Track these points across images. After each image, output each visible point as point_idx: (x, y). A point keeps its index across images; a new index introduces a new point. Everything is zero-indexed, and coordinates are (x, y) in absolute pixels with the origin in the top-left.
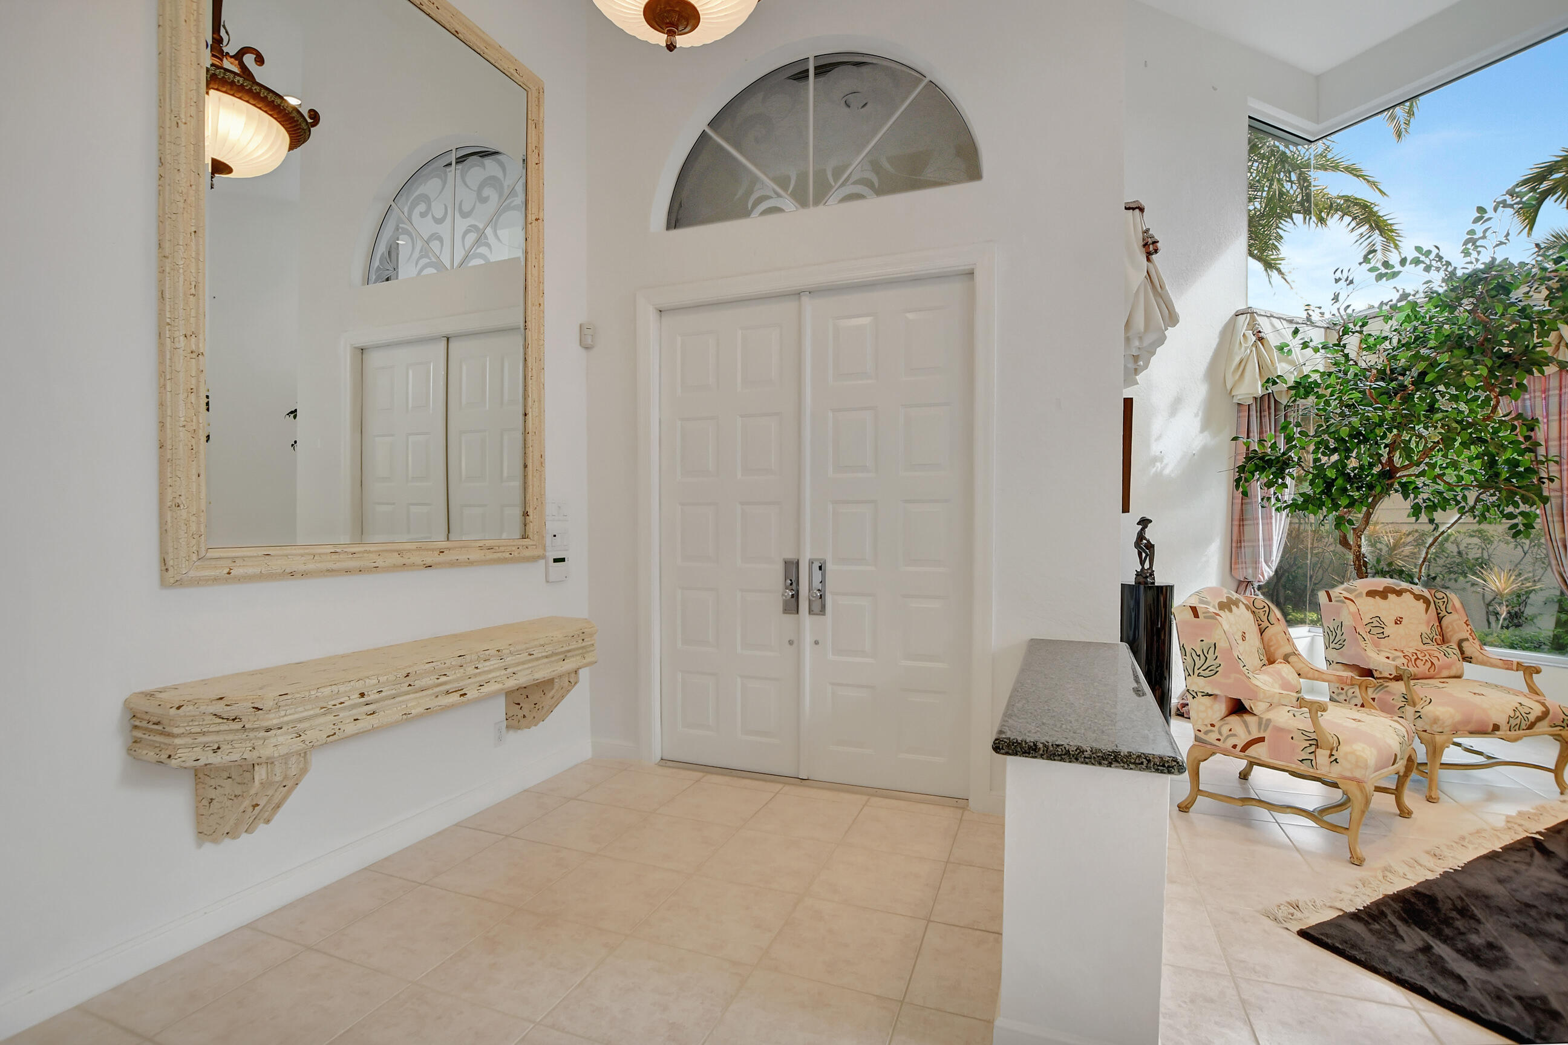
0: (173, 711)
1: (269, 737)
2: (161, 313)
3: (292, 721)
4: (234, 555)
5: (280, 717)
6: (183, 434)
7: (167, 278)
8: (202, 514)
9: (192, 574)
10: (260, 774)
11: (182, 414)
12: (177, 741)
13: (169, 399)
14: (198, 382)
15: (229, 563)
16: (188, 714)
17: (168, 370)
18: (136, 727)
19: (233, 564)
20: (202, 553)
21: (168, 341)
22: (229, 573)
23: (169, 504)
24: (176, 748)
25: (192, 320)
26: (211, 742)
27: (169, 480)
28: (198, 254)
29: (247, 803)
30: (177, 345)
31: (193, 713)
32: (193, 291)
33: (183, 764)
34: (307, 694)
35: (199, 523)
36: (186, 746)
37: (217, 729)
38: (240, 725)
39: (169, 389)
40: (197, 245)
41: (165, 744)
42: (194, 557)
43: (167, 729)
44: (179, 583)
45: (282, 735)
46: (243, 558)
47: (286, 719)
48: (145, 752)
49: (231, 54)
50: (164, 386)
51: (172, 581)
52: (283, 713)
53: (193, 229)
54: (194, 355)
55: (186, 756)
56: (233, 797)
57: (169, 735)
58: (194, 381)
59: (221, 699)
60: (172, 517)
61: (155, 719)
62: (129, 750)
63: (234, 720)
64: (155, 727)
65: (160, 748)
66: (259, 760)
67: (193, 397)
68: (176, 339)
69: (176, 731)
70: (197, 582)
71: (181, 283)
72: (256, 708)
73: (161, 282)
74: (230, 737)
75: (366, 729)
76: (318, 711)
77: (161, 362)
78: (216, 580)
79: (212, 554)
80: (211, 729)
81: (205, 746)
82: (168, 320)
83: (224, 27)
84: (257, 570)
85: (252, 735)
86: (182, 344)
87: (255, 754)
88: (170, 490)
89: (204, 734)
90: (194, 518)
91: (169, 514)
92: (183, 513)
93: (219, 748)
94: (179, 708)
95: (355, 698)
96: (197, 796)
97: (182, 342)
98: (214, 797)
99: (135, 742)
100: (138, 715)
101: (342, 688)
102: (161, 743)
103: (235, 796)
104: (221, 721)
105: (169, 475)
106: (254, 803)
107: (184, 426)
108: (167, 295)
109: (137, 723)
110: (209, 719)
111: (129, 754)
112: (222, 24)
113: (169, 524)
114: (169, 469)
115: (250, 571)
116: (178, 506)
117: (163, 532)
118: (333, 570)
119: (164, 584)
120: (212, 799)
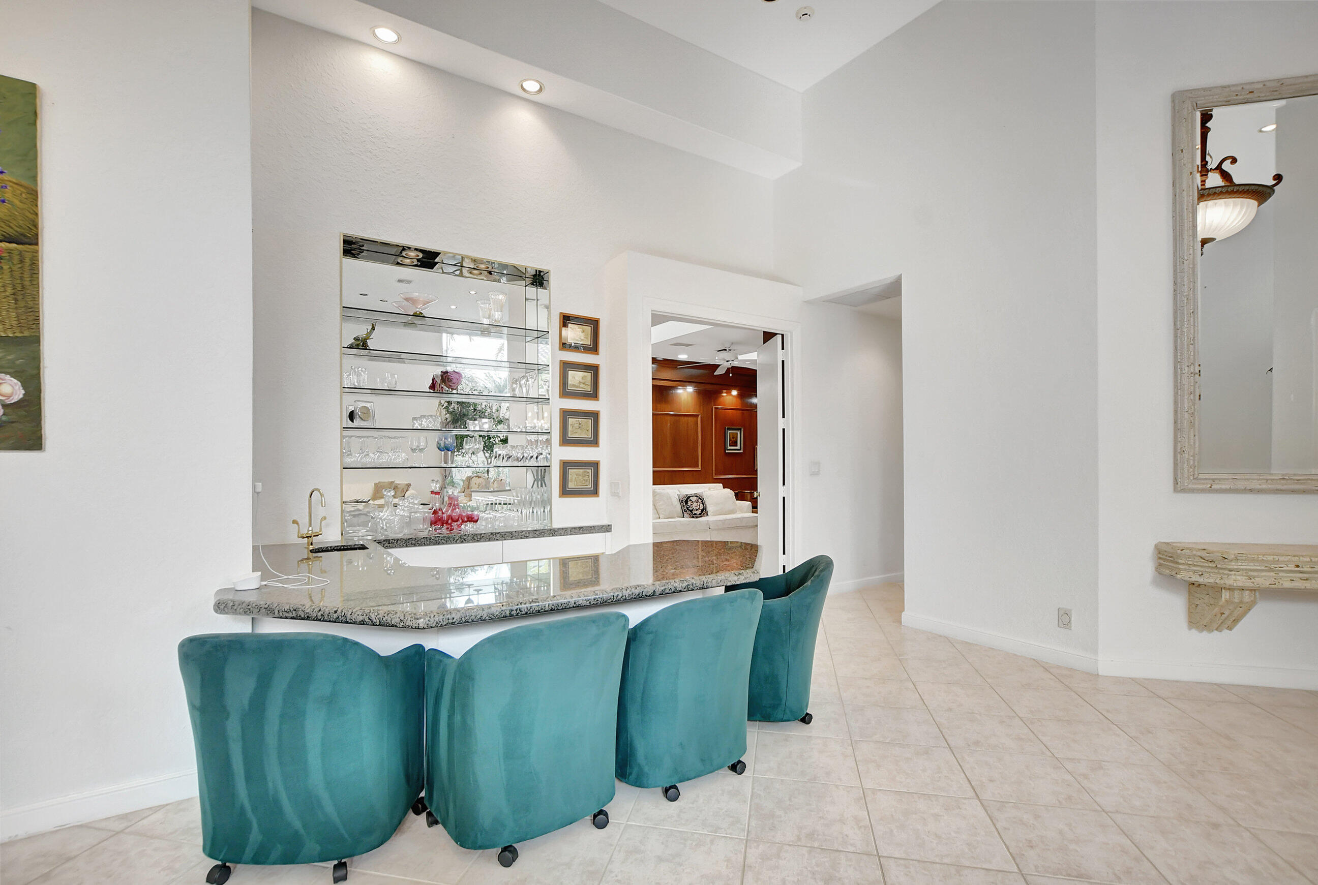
0: (1179, 551)
1: (1231, 575)
2: (1175, 356)
3: (1246, 569)
4: (1213, 477)
5: (1238, 565)
6: (1186, 415)
7: (1179, 340)
8: (1196, 456)
9: (1190, 486)
10: (1225, 595)
11: (1186, 405)
12: (1181, 567)
13: (1179, 399)
14: (1195, 388)
15: (1211, 482)
16: (1187, 554)
17: (1179, 385)
18: (1160, 558)
19: (1214, 483)
20: (1196, 476)
21: (1179, 370)
22: (1211, 487)
23: (1179, 451)
24: (1180, 569)
25: (1192, 357)
26: (1198, 571)
27: (1179, 439)
28: (1194, 323)
29: (1217, 610)
30: (1184, 372)
31: (1189, 554)
32: (1192, 342)
33: (1183, 578)
34: (1256, 556)
35: (1194, 460)
36: (1184, 570)
37: (1202, 564)
38: (1214, 565)
39: (1179, 394)
40: (1194, 319)
41: (1174, 567)
42: (1192, 478)
43: (1176, 560)
44: (1184, 491)
45: (1239, 575)
46: (1220, 479)
47: (1241, 567)
48: (1164, 570)
49: (1213, 168)
50: (1177, 393)
51: (1179, 489)
52: (1240, 564)
53: (1192, 311)
54: (1193, 375)
55: (1184, 575)
56: (1209, 605)
57: (1177, 563)
58: (1192, 388)
59: (1204, 549)
60: (1180, 457)
61: (1170, 555)
62: (1157, 569)
63: (1211, 562)
64: (1170, 558)
65: (1171, 569)
66: (1224, 586)
67: (1192, 397)
68: (1183, 369)
69: (1180, 561)
70: (1192, 491)
71: (1186, 340)
72: (1224, 557)
73: (1175, 342)
74: (1209, 570)
75: (1300, 588)
76: (1263, 568)
77: (1176, 381)
78: (1203, 491)
79: (1201, 476)
80: (1198, 564)
81: (1195, 572)
82: (1179, 360)
83: (1209, 154)
84: (1228, 487)
85: (1221, 571)
86: (1186, 371)
87: (1222, 582)
88: (1179, 444)
89: (1195, 566)
90: (1192, 458)
91: (1179, 455)
92: (1186, 456)
93: (1202, 574)
94: (1182, 550)
95: (1292, 567)
96: (1189, 602)
97: (1186, 370)
98: (1199, 604)
99: (1160, 565)
100: (1161, 552)
101: (1281, 559)
102: (1172, 567)
103: (1211, 604)
104: (1204, 561)
105: (1179, 437)
106: (1222, 612)
107: (1187, 412)
108: (1178, 348)
109: (1161, 556)
110: (1197, 559)
111: (1156, 571)
112: (1207, 153)
113: (1179, 461)
114: (1179, 434)
115: (1223, 487)
116: (1184, 452)
117: (1176, 464)
118: (1281, 490)
119: (1176, 490)
120: (1197, 605)
